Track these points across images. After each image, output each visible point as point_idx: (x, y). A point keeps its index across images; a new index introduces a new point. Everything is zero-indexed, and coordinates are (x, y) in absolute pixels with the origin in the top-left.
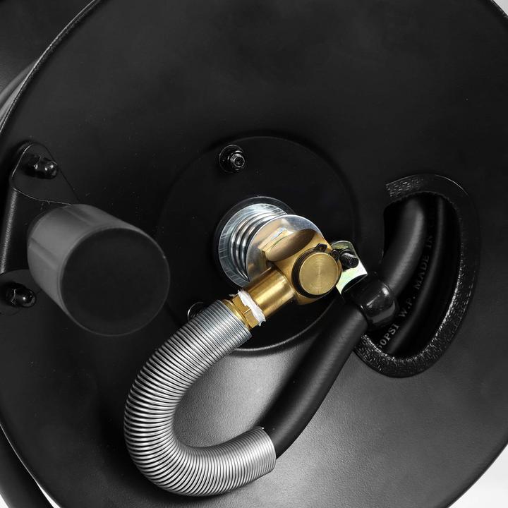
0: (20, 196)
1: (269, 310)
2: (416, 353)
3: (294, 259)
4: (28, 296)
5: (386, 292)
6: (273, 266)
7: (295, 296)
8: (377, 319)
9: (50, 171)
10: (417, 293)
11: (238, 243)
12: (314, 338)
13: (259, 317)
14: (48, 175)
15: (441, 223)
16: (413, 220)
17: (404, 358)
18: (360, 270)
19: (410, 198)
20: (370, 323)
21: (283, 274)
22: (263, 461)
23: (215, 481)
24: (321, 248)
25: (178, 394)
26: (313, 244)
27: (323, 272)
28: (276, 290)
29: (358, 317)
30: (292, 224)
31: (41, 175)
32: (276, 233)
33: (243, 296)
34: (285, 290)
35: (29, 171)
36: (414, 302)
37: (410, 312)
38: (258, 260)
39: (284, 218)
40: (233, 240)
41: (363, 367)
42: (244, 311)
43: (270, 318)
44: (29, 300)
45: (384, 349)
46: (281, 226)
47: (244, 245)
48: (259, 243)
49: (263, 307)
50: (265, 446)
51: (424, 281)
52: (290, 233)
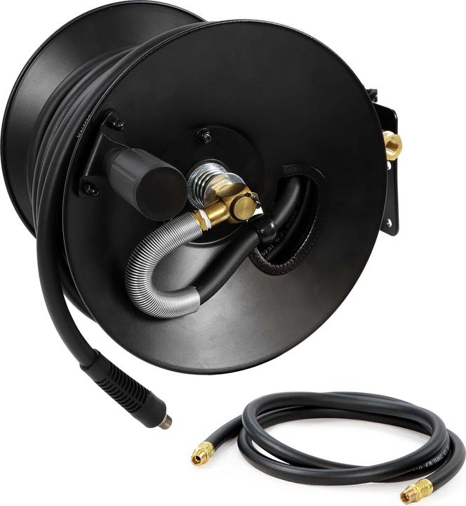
0: (103, 137)
1: (214, 223)
2: (283, 263)
3: (233, 198)
4: (96, 190)
5: (273, 226)
6: (220, 199)
7: (229, 218)
8: (265, 240)
9: (121, 127)
10: (287, 230)
11: (199, 183)
12: (228, 243)
13: (209, 225)
14: (119, 129)
15: (307, 193)
16: (293, 189)
17: (275, 264)
18: (259, 211)
19: (295, 176)
20: (261, 241)
21: (225, 204)
22: (193, 305)
23: (167, 311)
24: (248, 195)
25: (159, 258)
26: (244, 192)
27: (246, 208)
28: (220, 212)
29: (255, 236)
30: (231, 178)
31: (116, 128)
32: (223, 181)
33: (202, 213)
34: (225, 213)
35: (109, 125)
36: (285, 235)
37: (281, 240)
38: (210, 195)
39: (227, 174)
40: (196, 181)
41: (252, 265)
42: (201, 220)
43: (214, 227)
44: (95, 193)
45: (265, 257)
46: (226, 178)
47: (203, 185)
48: (212, 185)
49: (212, 220)
50: (195, 297)
51: (292, 224)
52: (230, 183)
